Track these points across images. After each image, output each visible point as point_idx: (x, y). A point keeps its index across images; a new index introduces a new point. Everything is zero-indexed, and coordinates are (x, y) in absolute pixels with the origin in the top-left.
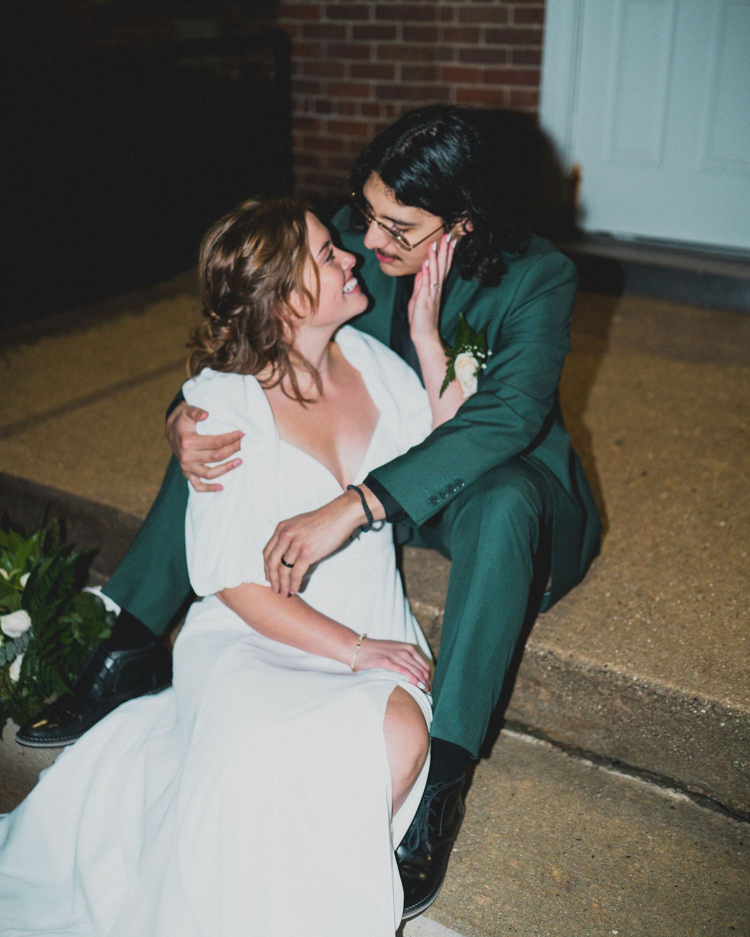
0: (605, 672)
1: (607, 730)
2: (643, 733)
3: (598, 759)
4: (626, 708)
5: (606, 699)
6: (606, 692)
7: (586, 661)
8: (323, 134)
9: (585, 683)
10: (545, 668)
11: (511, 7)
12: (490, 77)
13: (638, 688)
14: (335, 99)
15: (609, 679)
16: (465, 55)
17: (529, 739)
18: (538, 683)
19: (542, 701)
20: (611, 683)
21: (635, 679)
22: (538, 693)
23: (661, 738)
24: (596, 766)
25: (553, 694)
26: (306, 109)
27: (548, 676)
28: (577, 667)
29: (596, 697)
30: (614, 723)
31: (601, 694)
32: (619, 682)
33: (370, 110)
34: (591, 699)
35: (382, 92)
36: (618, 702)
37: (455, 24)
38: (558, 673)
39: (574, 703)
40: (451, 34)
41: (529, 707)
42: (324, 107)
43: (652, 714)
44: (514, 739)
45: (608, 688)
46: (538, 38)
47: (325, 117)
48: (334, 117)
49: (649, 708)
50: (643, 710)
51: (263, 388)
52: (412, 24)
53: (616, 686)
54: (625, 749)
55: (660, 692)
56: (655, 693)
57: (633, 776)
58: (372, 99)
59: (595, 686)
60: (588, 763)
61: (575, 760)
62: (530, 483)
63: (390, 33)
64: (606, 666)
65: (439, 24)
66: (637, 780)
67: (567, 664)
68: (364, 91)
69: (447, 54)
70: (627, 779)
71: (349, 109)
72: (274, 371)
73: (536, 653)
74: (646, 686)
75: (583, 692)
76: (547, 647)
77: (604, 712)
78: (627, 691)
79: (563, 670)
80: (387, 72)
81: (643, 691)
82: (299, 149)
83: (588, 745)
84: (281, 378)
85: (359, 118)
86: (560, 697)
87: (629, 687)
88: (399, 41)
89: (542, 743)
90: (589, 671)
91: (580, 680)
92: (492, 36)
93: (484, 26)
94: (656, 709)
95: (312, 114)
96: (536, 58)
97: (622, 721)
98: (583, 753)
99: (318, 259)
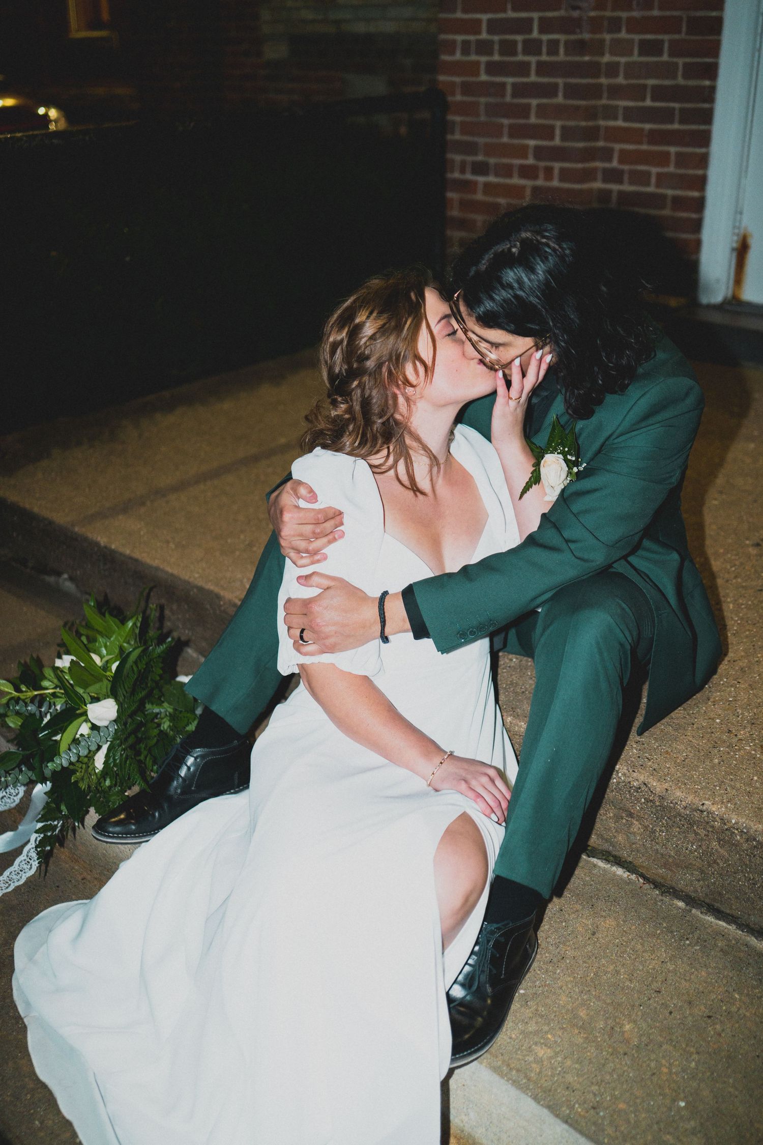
0: (702, 811)
1: (702, 872)
2: (739, 880)
3: (691, 901)
4: (722, 851)
5: (702, 840)
6: (702, 832)
7: (682, 797)
8: (479, 196)
9: (680, 820)
10: (638, 799)
11: (681, 61)
12: (656, 137)
13: (736, 832)
14: (492, 161)
15: (706, 818)
16: (629, 114)
17: (620, 871)
18: (631, 815)
19: (634, 833)
20: (708, 823)
21: (733, 821)
22: (630, 825)
23: (759, 887)
24: (688, 908)
25: (646, 827)
26: (463, 171)
27: (641, 809)
28: (671, 803)
29: (691, 836)
30: (709, 866)
31: (696, 834)
32: (716, 823)
33: (528, 172)
34: (685, 837)
35: (539, 153)
36: (715, 843)
37: (621, 80)
38: (652, 806)
39: (667, 840)
40: (615, 91)
41: (620, 838)
42: (481, 169)
43: (750, 861)
44: (604, 870)
45: (704, 829)
46: (709, 95)
47: (481, 179)
48: (492, 179)
49: (747, 855)
50: (740, 855)
51: (373, 472)
52: (574, 80)
53: (713, 827)
54: (720, 894)
55: (760, 838)
56: (755, 839)
57: (728, 923)
58: (531, 161)
59: (690, 824)
60: (681, 904)
61: (667, 899)
62: (624, 606)
63: (550, 91)
64: (703, 804)
65: (603, 81)
66: (732, 928)
67: (662, 798)
68: (522, 152)
69: (610, 113)
70: (720, 926)
71: (507, 171)
72: (388, 456)
73: (630, 782)
74: (745, 831)
75: (678, 829)
76: (642, 778)
77: (699, 853)
78: (725, 834)
79: (658, 804)
80: (548, 133)
81: (741, 836)
82: (455, 213)
83: (681, 885)
84: (396, 462)
85: (516, 181)
86: (654, 832)
87: (727, 829)
88: (560, 99)
89: (633, 877)
90: (685, 808)
91: (675, 817)
92: (659, 93)
93: (652, 82)
94: (754, 856)
95: (469, 176)
96: (707, 117)
97: (718, 864)
98: (676, 893)
99: (436, 329)
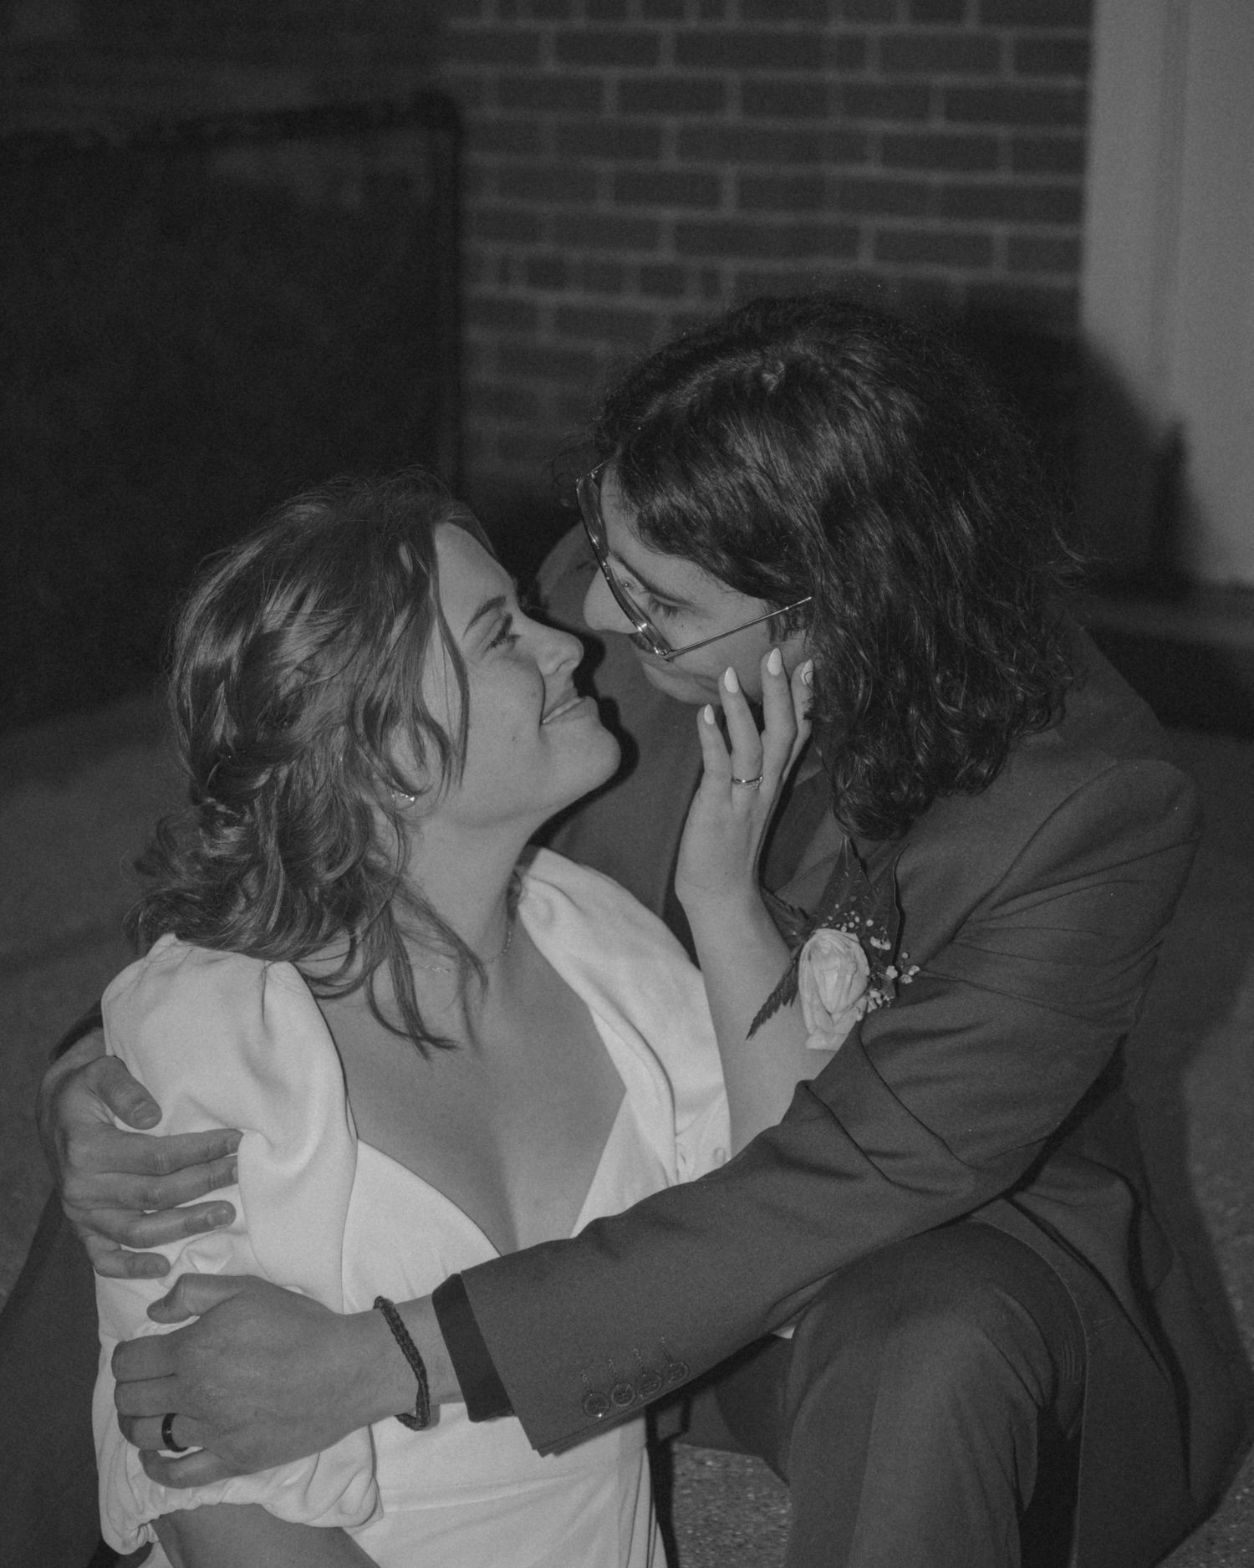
8: (545, 337)
11: (1007, 35)
12: (961, 203)
14: (576, 255)
16: (893, 151)
26: (504, 277)
33: (661, 281)
35: (686, 236)
37: (872, 75)
40: (860, 100)
42: (548, 274)
46: (1076, 109)
47: (548, 299)
48: (575, 297)
51: (316, 997)
52: (764, 75)
58: (665, 255)
63: (708, 97)
65: (831, 76)
68: (646, 235)
69: (852, 149)
71: (610, 279)
72: (351, 955)
80: (704, 191)
82: (484, 375)
84: (370, 969)
85: (631, 300)
88: (732, 116)
92: (960, 105)
93: (943, 80)
95: (519, 291)
96: (1074, 157)
99: (465, 642)
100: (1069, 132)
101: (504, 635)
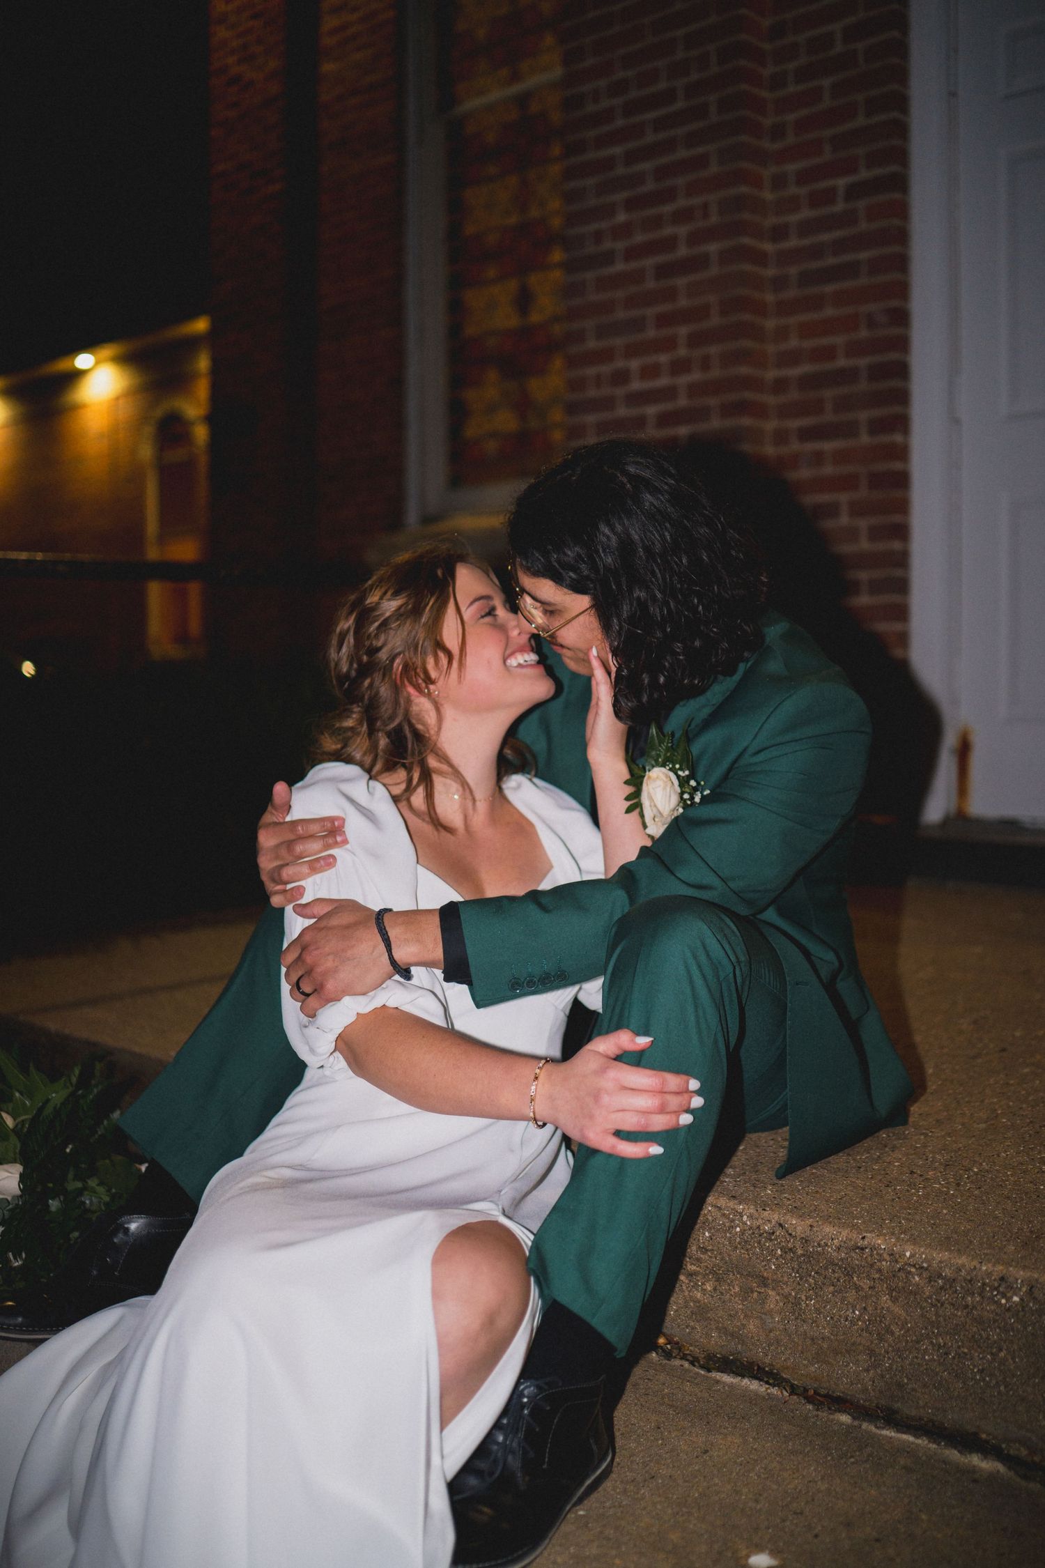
0: (862, 1249)
1: (872, 1353)
2: (926, 1351)
3: (862, 1412)
4: (897, 1310)
5: (866, 1297)
6: (866, 1283)
7: (834, 1235)
9: (834, 1271)
10: (772, 1253)
11: (864, 523)
13: (913, 1270)
15: (869, 1259)
17: (754, 1385)
18: (764, 1282)
19: (770, 1313)
20: (872, 1266)
21: (908, 1254)
22: (764, 1299)
23: (954, 1358)
24: (856, 1423)
25: (786, 1297)
27: (778, 1267)
28: (819, 1245)
29: (851, 1295)
30: (881, 1339)
31: (858, 1289)
32: (884, 1263)
34: (843, 1299)
36: (885, 1298)
38: (792, 1259)
39: (818, 1311)
41: (752, 1326)
43: (937, 1315)
44: (731, 1386)
45: (868, 1277)
49: (932, 1305)
50: (922, 1308)
53: (879, 1271)
54: (900, 1386)
55: (947, 1272)
56: (940, 1276)
57: (916, 1436)
59: (848, 1274)
60: (845, 1418)
61: (823, 1414)
64: (863, 1238)
66: (922, 1442)
67: (805, 1241)
70: (904, 1441)
73: (758, 1227)
74: (925, 1265)
75: (831, 1288)
76: (776, 1217)
77: (864, 1322)
78: (898, 1279)
79: (800, 1252)
81: (920, 1275)
83: (842, 1387)
86: (797, 1302)
87: (900, 1270)
89: (774, 1391)
90: (839, 1248)
91: (826, 1269)
94: (942, 1305)
97: (892, 1333)
98: (839, 1402)
100: (898, 573)
101: (491, 612)
